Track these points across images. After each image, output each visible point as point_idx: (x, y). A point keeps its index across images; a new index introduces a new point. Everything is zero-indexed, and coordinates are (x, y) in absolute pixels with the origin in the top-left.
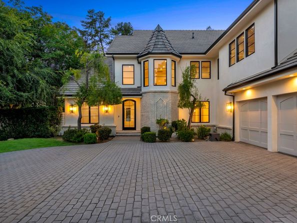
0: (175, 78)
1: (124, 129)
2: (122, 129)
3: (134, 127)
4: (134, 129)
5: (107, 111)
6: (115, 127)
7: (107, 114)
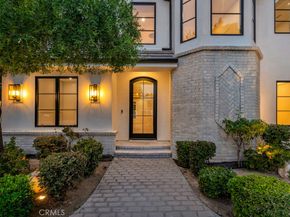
0: (254, 21)
1: (133, 136)
2: (127, 138)
3: (152, 132)
4: (153, 136)
5: (95, 100)
6: (113, 135)
7: (94, 105)
